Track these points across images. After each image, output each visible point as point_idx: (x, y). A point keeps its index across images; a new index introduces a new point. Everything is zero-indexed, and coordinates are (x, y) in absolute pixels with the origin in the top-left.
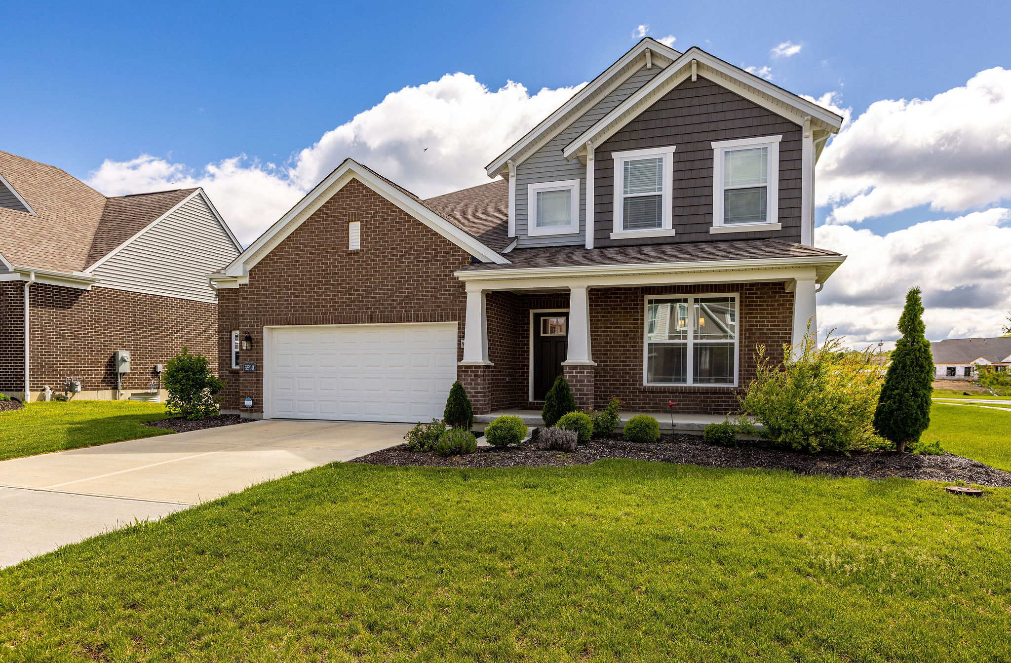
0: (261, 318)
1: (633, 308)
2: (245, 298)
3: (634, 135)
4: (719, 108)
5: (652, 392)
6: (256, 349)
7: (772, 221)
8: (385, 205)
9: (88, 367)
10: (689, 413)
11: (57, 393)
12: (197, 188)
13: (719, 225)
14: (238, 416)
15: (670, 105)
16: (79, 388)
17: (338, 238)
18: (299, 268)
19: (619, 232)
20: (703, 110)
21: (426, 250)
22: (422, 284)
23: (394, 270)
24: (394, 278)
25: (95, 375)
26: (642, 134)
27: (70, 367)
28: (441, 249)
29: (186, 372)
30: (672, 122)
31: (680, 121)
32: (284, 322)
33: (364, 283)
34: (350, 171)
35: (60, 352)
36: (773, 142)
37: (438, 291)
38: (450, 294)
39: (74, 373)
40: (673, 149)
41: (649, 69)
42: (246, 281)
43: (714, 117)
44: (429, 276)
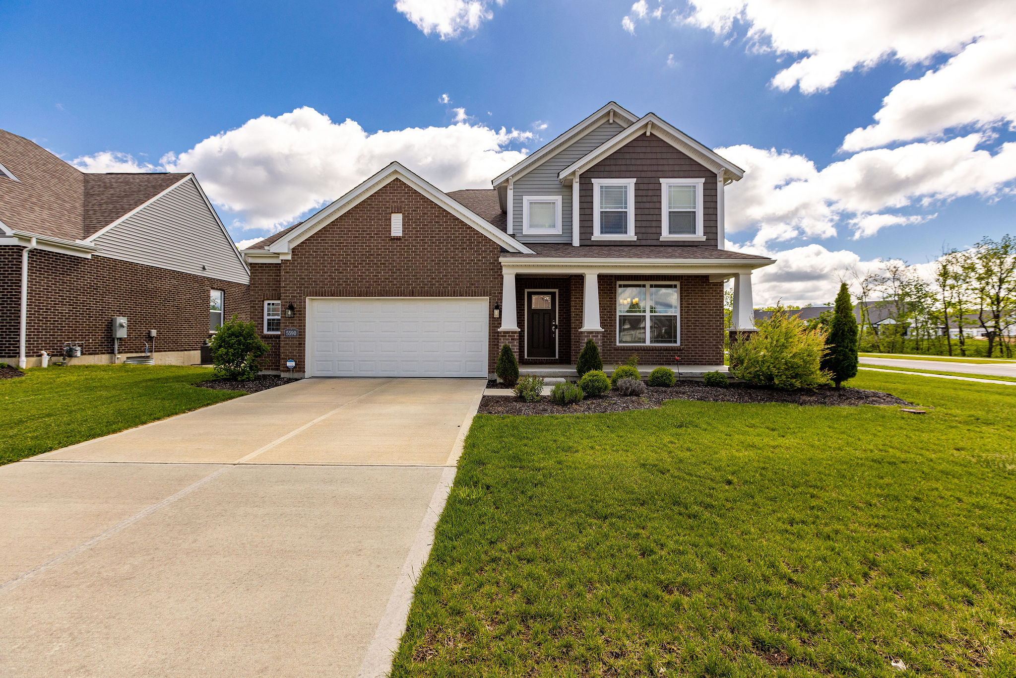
0: (304, 290)
1: (609, 290)
2: (287, 272)
3: (607, 168)
4: (664, 156)
5: (624, 350)
6: (299, 317)
7: (699, 235)
8: (425, 202)
9: (85, 333)
10: (649, 364)
11: (54, 359)
12: (189, 174)
13: (666, 235)
14: (278, 377)
15: (631, 150)
16: (79, 354)
17: (381, 225)
18: (343, 249)
19: (597, 235)
20: (654, 156)
21: (461, 240)
22: (458, 266)
23: (433, 255)
24: (433, 261)
25: (93, 340)
26: (613, 168)
27: (68, 332)
28: (474, 240)
29: (237, 337)
30: (633, 162)
31: (639, 162)
32: (328, 294)
33: (405, 264)
34: (396, 172)
35: (58, 318)
36: (699, 183)
37: (472, 272)
38: (482, 275)
39: (72, 338)
40: (635, 180)
41: (611, 124)
42: (289, 257)
43: (661, 162)
44: (464, 261)
